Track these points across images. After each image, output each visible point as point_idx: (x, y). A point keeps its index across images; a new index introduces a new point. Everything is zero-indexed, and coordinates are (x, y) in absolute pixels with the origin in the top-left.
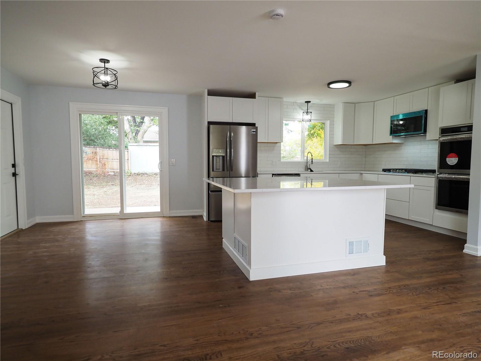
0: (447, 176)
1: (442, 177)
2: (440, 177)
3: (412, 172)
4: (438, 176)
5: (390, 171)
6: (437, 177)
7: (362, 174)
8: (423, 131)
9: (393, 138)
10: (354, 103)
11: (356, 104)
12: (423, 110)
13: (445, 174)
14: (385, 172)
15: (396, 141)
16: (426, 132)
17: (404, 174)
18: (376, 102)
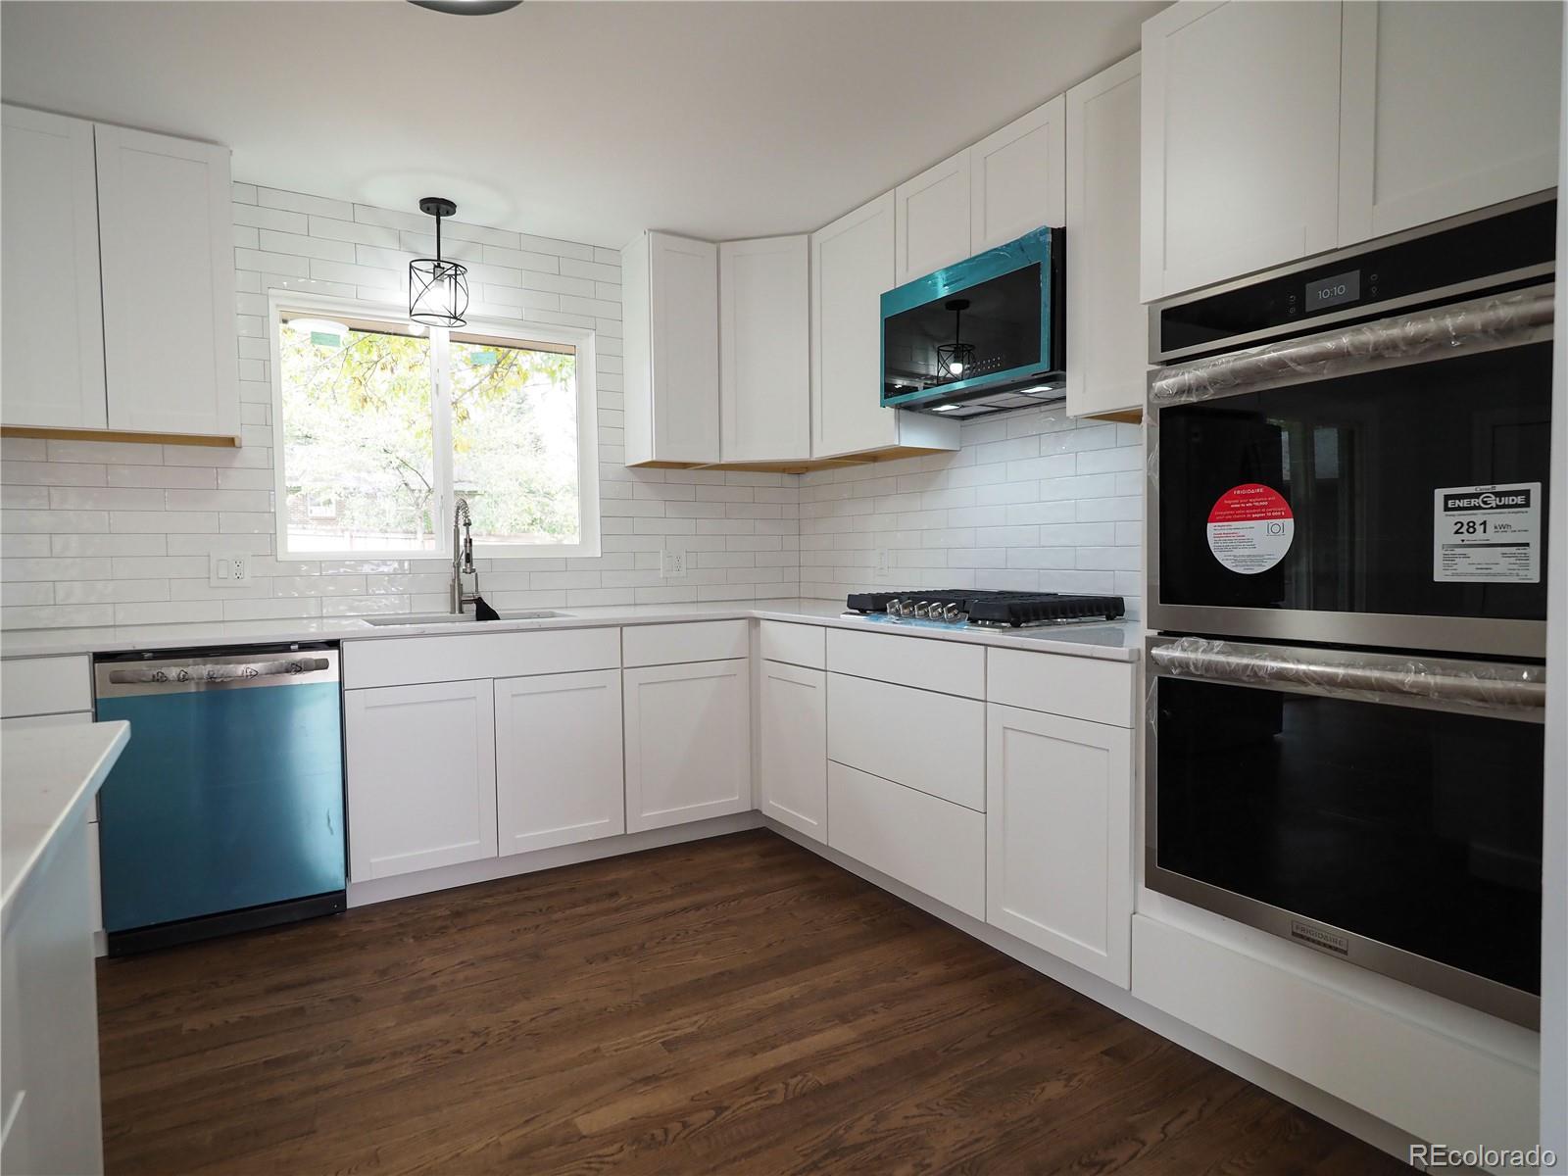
0: (1222, 658)
1: (1184, 665)
2: (1172, 661)
3: (997, 616)
4: (1154, 651)
5: (883, 611)
6: (1149, 657)
7: (755, 622)
8: (1043, 365)
9: (898, 419)
10: (713, 242)
11: (723, 246)
12: (1043, 232)
13: (1203, 642)
14: (863, 612)
15: (917, 436)
16: (1064, 368)
17: (954, 632)
18: (817, 233)
